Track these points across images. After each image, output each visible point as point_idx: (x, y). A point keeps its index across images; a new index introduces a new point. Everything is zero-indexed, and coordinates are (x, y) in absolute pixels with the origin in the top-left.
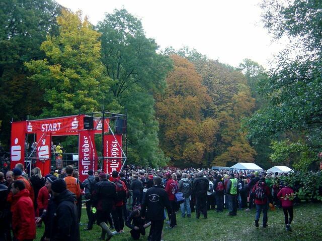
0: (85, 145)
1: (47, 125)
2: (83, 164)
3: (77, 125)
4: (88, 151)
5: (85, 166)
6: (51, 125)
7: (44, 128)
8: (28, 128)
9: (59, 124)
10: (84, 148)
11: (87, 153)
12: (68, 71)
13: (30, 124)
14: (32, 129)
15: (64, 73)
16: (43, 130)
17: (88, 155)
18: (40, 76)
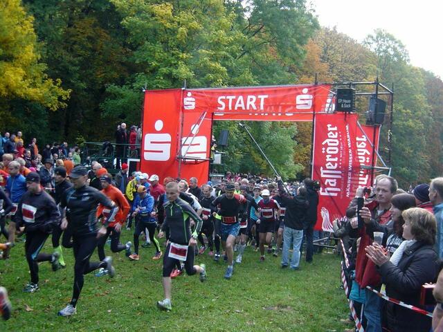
0: (327, 141)
1: (231, 98)
2: (322, 176)
3: (310, 102)
4: (336, 152)
5: (327, 180)
6: (241, 98)
7: (223, 104)
8: (186, 103)
9: (262, 97)
10: (326, 146)
11: (333, 156)
12: (184, 16)
13: (189, 94)
14: (193, 104)
15: (177, 19)
16: (221, 106)
17: (336, 159)
18: (136, 19)
